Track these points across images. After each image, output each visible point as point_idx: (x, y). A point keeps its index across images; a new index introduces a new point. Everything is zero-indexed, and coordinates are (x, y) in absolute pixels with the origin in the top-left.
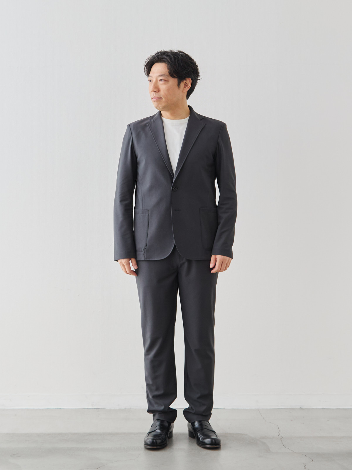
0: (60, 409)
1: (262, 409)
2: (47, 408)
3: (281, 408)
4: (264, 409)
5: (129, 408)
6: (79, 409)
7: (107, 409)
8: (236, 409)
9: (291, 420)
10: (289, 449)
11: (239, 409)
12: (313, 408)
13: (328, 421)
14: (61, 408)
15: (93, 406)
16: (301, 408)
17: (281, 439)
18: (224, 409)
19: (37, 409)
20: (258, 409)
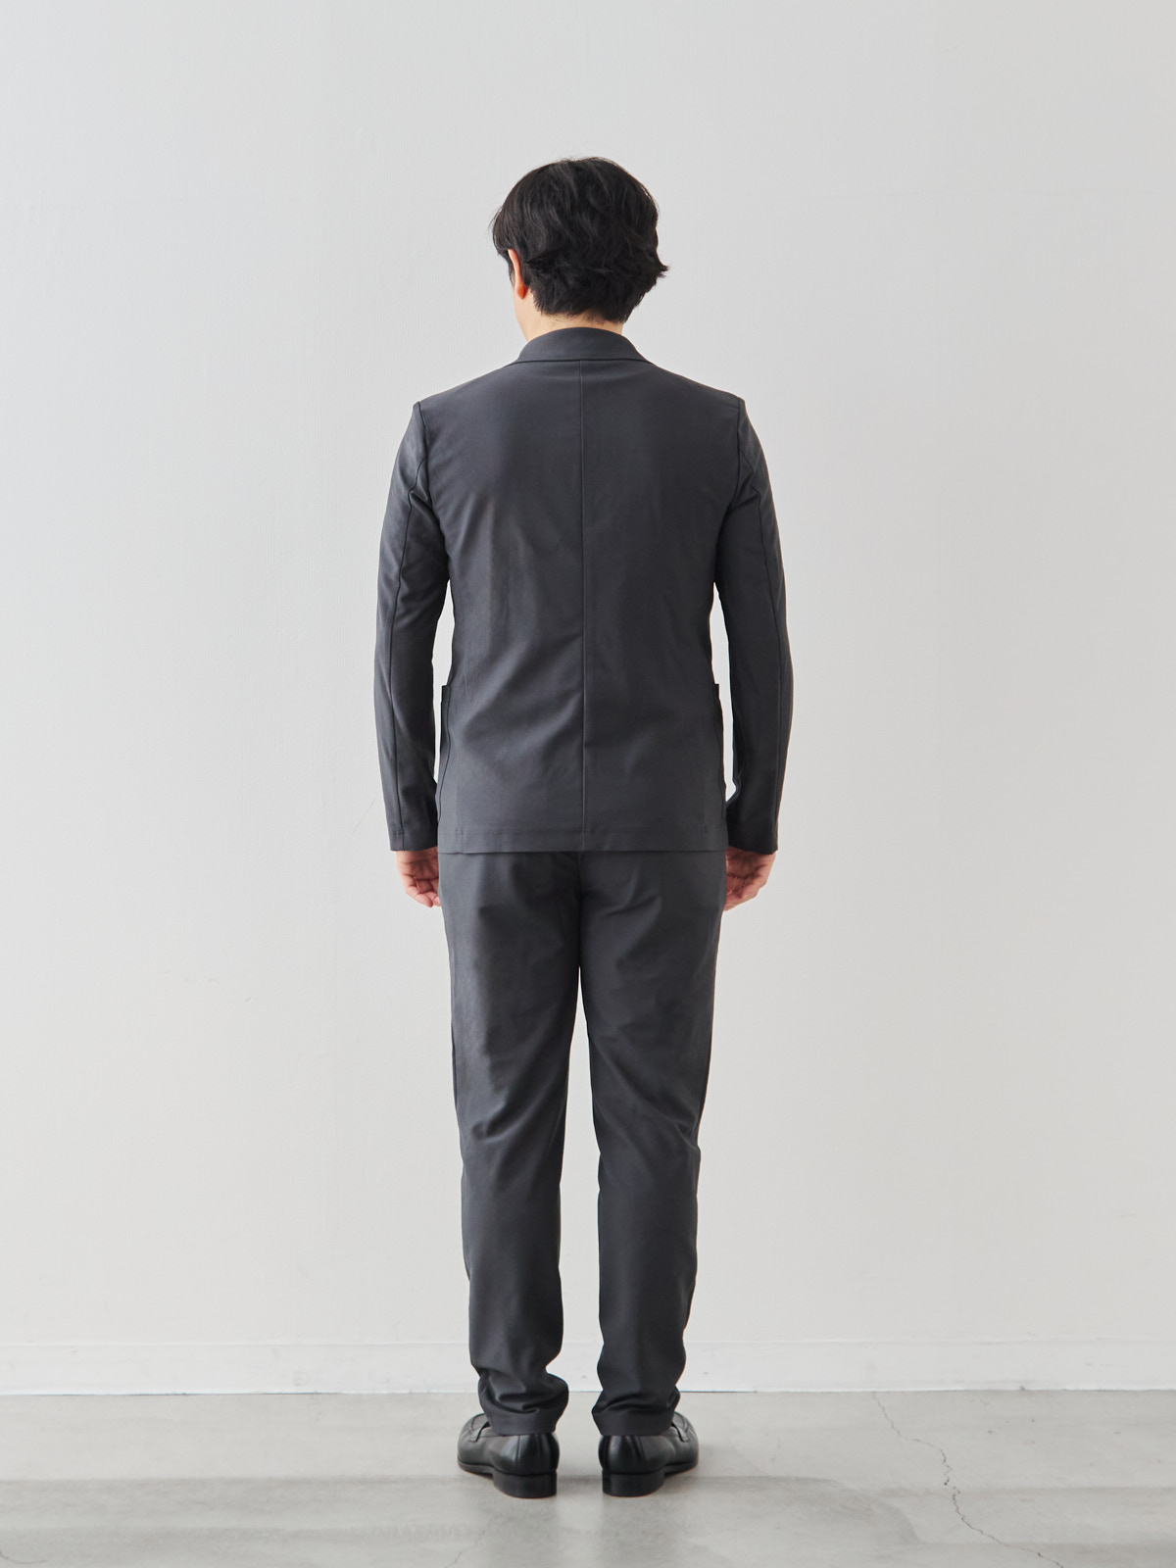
0: (184, 1394)
1: (889, 1392)
2: (138, 1393)
3: (953, 1389)
4: (895, 1392)
5: (426, 1391)
6: (250, 1394)
7: (346, 1395)
8: (795, 1393)
9: (990, 1432)
10: (982, 1532)
11: (808, 1393)
12: (1065, 1390)
13: (1119, 1433)
14: (188, 1392)
15: (298, 1385)
16: (1023, 1389)
17: (954, 1495)
18: (755, 1392)
19: (101, 1396)
20: (874, 1392)
